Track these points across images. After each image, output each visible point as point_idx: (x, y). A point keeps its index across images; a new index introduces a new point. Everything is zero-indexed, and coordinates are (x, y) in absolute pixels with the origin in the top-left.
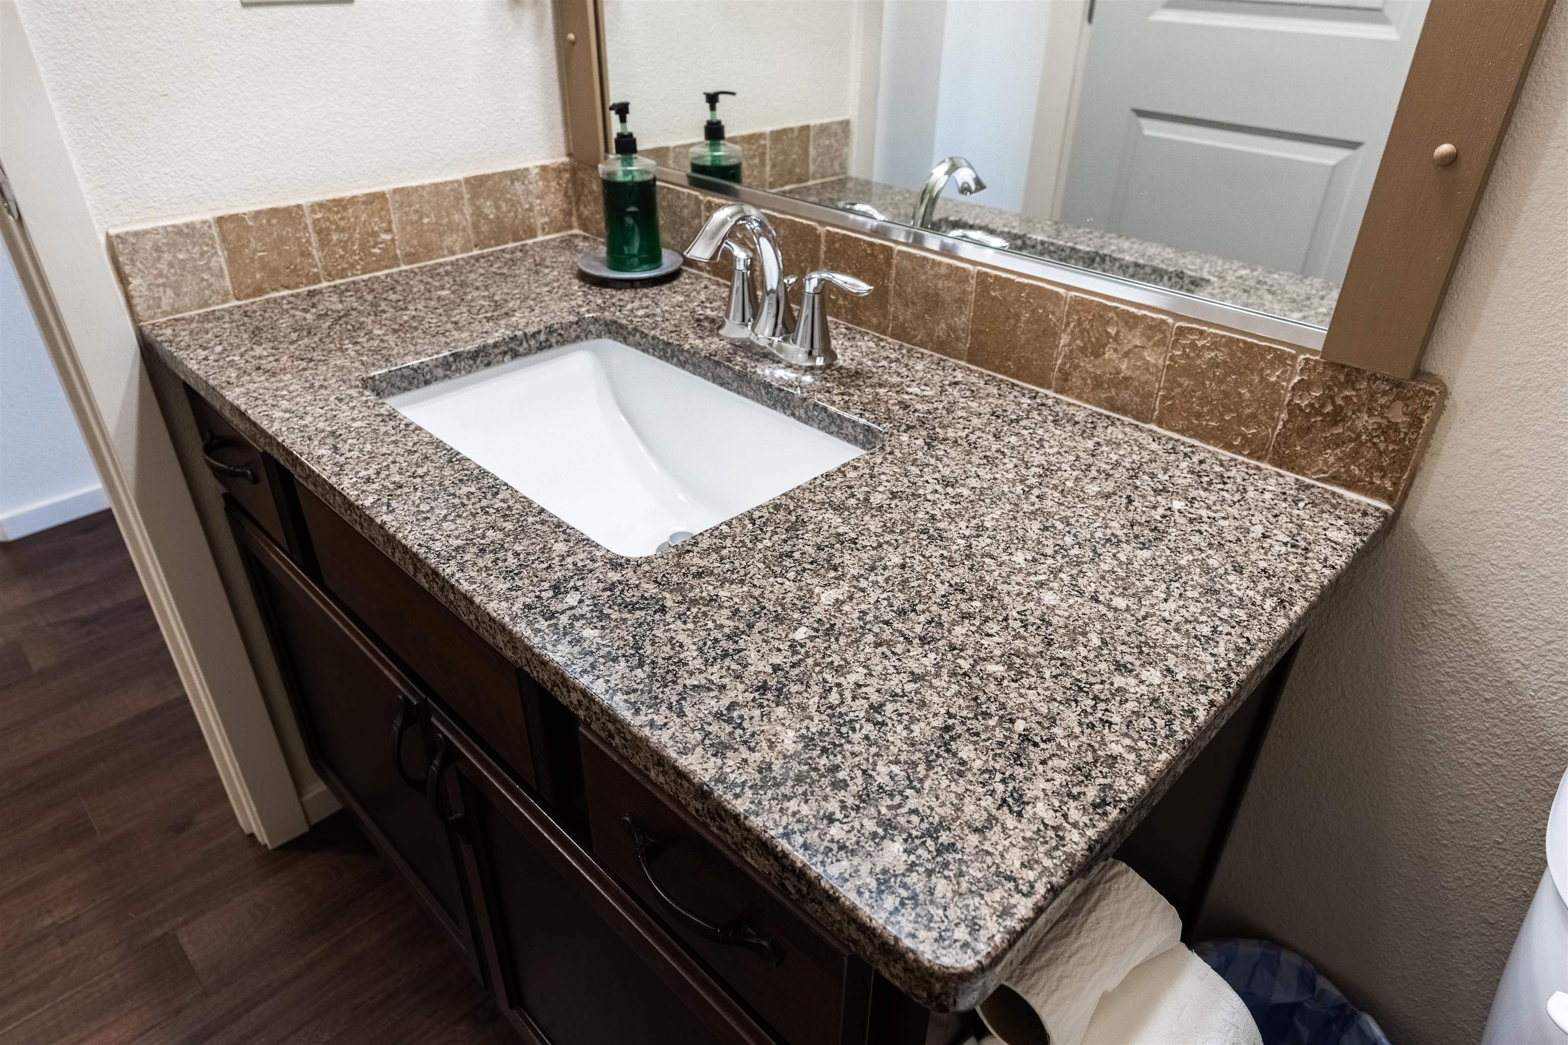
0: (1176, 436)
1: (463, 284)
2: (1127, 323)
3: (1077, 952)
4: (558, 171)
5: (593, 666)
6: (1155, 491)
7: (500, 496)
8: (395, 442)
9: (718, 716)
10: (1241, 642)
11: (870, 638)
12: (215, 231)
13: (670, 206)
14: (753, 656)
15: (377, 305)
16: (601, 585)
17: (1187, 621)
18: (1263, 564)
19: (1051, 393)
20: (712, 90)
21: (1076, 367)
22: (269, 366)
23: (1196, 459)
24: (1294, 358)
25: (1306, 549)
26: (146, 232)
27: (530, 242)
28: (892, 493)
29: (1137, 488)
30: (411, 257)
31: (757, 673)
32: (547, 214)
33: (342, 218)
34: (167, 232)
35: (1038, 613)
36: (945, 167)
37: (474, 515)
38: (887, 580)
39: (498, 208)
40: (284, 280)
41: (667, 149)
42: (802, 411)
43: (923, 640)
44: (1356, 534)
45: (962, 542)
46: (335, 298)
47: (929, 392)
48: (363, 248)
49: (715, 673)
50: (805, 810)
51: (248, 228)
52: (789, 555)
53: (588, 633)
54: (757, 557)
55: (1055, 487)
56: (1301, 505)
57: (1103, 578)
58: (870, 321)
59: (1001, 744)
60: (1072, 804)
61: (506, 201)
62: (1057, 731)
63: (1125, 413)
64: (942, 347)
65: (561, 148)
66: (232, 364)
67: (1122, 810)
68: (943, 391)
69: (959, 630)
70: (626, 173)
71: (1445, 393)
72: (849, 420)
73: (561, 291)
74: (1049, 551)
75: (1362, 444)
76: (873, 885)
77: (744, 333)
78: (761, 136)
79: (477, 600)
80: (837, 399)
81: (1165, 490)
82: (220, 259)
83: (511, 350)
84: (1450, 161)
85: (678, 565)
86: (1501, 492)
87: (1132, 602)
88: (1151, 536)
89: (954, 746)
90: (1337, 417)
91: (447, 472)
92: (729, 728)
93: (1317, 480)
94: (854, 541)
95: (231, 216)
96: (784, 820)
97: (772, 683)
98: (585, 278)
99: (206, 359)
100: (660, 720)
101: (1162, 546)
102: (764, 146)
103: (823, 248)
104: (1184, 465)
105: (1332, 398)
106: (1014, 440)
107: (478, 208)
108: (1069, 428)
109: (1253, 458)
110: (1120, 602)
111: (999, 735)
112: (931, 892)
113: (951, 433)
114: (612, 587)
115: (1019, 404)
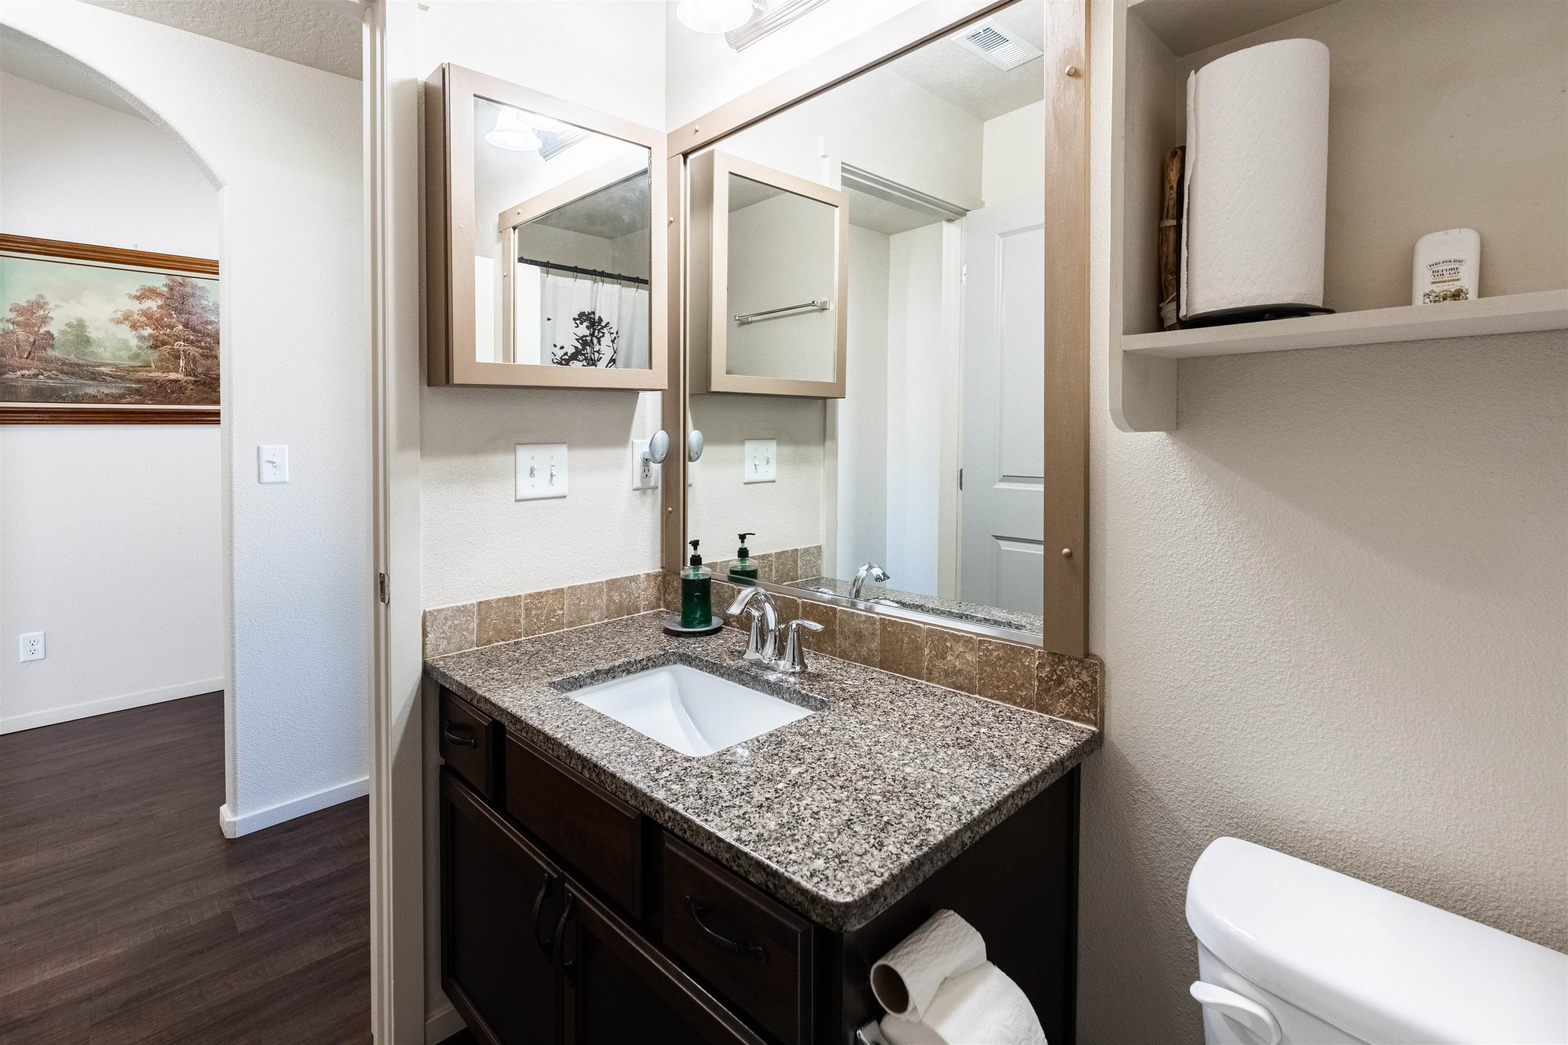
0: (989, 700)
1: (600, 637)
2: (955, 640)
3: (923, 949)
4: (656, 576)
5: (677, 800)
6: (972, 724)
7: (627, 733)
8: (570, 710)
9: (738, 817)
10: (1003, 786)
11: (815, 787)
12: (475, 609)
13: (718, 593)
14: (756, 794)
15: (553, 648)
16: (680, 768)
17: (977, 778)
18: (1022, 754)
19: (924, 682)
20: (742, 533)
21: (934, 666)
22: (498, 678)
23: (997, 710)
24: (1034, 652)
25: (1047, 748)
26: (443, 610)
27: (636, 615)
28: (832, 728)
29: (963, 723)
30: (571, 624)
31: (758, 801)
32: (647, 600)
33: (540, 602)
34: (453, 610)
35: (902, 776)
36: (866, 567)
37: (614, 741)
38: (826, 764)
39: (621, 596)
40: (503, 635)
41: (716, 563)
42: (788, 695)
43: (842, 787)
44: (1075, 740)
45: (867, 748)
46: (529, 645)
47: (857, 683)
48: (547, 618)
49: (737, 801)
50: (778, 849)
51: (492, 608)
52: (777, 755)
53: (674, 786)
54: (760, 755)
55: (919, 724)
56: (1049, 729)
57: (938, 761)
58: (827, 649)
59: (875, 825)
60: (906, 846)
61: (625, 593)
62: (904, 820)
63: (962, 690)
64: (866, 661)
65: (659, 564)
66: (478, 677)
67: (929, 848)
68: (865, 682)
69: (860, 783)
70: (695, 575)
71: (1102, 664)
72: (812, 697)
73: (655, 639)
74: (911, 751)
75: (1074, 695)
76: (809, 874)
77: (757, 656)
78: (770, 555)
79: (618, 775)
80: (806, 687)
81: (978, 724)
82: (474, 625)
83: (627, 669)
84: (1069, 556)
85: (719, 759)
86: (1143, 715)
87: (951, 771)
88: (966, 743)
89: (852, 826)
90: (1060, 682)
91: (598, 723)
92: (743, 821)
93: (1060, 717)
94: (810, 749)
95: (485, 601)
96: (769, 853)
97: (765, 804)
98: (667, 632)
99: (464, 675)
100: (710, 819)
101: (971, 748)
102: (772, 561)
103: (800, 610)
104: (991, 713)
105: (1055, 671)
106: (900, 704)
107: (611, 596)
108: (931, 698)
109: (1027, 709)
110: (944, 771)
111: (875, 822)
112: (835, 876)
113: (867, 701)
114: (686, 769)
115: (906, 688)
